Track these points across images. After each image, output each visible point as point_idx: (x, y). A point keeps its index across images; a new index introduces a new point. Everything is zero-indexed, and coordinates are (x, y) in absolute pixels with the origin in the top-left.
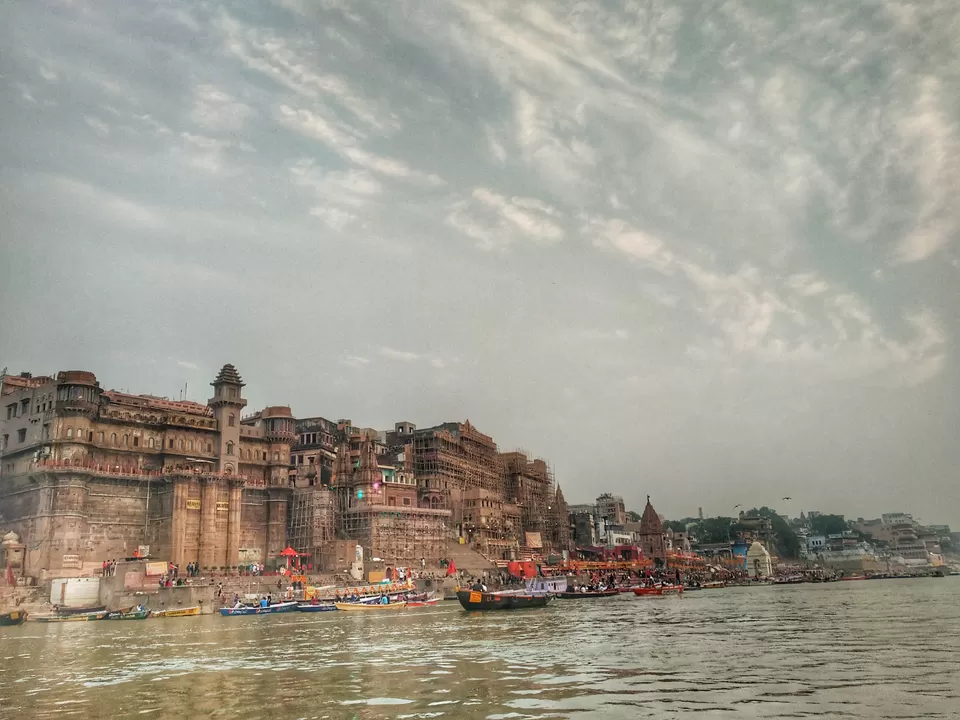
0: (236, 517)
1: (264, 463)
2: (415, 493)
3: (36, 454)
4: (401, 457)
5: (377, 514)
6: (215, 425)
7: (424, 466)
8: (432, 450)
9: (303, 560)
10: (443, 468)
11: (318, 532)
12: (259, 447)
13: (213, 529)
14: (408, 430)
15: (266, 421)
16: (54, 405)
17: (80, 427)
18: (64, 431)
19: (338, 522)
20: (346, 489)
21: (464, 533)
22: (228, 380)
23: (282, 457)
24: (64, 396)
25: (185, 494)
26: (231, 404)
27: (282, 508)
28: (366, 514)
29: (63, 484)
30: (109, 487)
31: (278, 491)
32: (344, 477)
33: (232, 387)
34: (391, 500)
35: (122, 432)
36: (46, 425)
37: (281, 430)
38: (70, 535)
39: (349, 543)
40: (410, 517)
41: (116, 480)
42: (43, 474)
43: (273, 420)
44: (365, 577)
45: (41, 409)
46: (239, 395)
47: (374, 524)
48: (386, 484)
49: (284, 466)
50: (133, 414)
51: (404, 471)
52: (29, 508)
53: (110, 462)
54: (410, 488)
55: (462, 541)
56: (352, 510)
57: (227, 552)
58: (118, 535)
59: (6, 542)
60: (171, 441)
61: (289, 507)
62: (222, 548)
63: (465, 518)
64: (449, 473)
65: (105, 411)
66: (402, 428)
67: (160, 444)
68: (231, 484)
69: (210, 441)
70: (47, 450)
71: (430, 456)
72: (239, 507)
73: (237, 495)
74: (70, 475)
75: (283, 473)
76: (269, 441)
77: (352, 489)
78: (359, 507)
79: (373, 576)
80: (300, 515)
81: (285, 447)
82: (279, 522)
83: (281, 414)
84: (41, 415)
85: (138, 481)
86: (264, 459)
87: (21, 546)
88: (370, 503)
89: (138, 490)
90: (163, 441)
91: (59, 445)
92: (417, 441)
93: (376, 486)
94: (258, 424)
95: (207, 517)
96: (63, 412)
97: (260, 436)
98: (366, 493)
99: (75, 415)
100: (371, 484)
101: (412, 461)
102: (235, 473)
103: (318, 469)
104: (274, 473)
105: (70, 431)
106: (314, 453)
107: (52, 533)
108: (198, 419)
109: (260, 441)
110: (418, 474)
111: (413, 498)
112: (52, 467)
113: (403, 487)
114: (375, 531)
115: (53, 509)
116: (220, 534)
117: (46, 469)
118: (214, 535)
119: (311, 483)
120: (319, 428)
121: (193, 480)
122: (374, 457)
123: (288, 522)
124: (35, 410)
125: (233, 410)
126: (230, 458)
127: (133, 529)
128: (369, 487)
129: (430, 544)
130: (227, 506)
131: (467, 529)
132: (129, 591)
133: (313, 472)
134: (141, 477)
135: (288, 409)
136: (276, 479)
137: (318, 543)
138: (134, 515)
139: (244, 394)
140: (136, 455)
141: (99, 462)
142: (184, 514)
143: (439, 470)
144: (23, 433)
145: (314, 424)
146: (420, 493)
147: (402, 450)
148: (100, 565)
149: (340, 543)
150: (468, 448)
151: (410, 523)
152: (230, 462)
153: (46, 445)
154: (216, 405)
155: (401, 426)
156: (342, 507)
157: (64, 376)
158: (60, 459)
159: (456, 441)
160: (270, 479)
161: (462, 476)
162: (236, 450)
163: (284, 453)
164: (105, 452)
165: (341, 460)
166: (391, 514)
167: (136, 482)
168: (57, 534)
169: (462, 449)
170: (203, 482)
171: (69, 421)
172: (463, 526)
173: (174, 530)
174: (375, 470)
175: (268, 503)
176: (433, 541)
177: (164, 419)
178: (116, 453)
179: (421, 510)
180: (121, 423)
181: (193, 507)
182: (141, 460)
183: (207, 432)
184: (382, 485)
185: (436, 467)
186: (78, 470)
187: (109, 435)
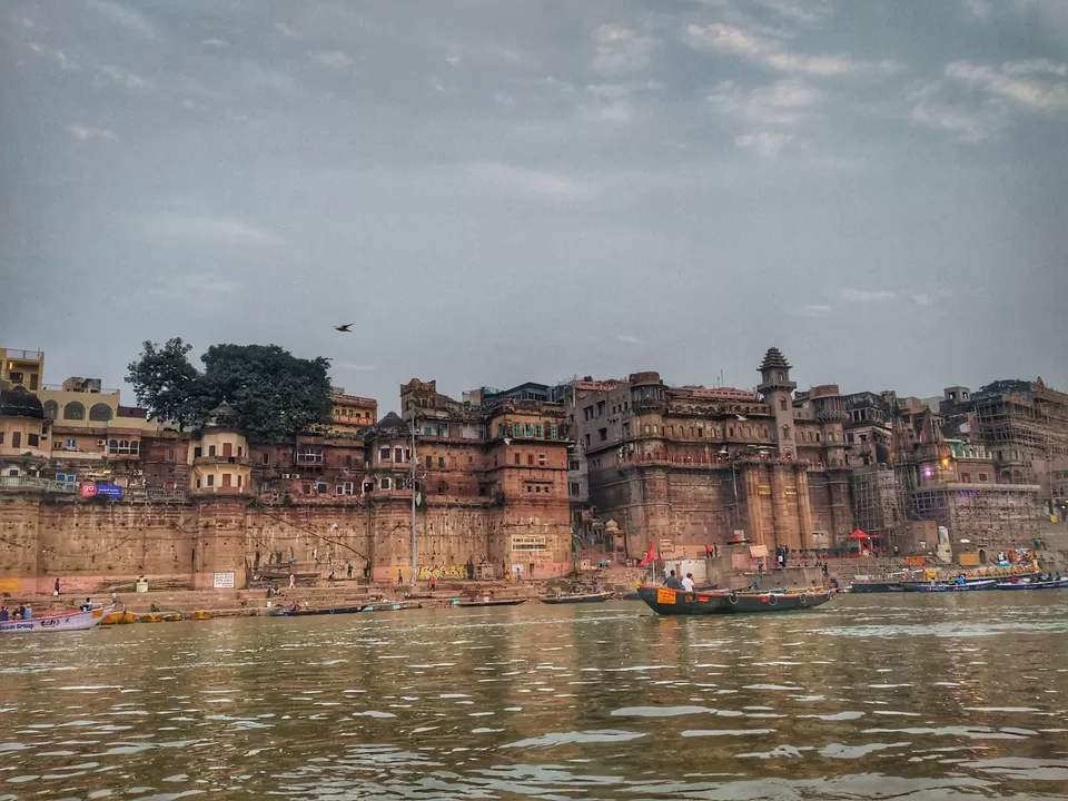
0: (806, 501)
1: (819, 445)
2: (991, 467)
3: (621, 451)
4: (964, 428)
5: (952, 492)
6: (767, 410)
7: (993, 436)
8: (1002, 417)
9: (876, 542)
10: (1019, 436)
11: (888, 513)
12: (811, 429)
13: (786, 513)
14: (961, 395)
15: (814, 401)
16: (630, 405)
17: (654, 423)
18: (642, 429)
19: (908, 502)
20: (910, 467)
21: (1055, 510)
22: (774, 364)
23: (837, 437)
24: (638, 396)
25: (757, 482)
26: (782, 388)
27: (843, 489)
28: (940, 492)
29: (649, 475)
30: (684, 477)
31: (837, 472)
32: (904, 455)
33: (780, 370)
34: (965, 476)
35: (687, 425)
36: (626, 424)
37: (830, 410)
38: (662, 522)
39: (927, 524)
40: (992, 495)
41: (690, 469)
42: (632, 468)
43: (822, 400)
44: (954, 559)
45: (617, 410)
46: (786, 377)
47: (952, 504)
48: (957, 460)
49: (839, 447)
50: (694, 407)
51: (972, 443)
52: (623, 498)
53: (681, 453)
54: (984, 462)
55: (1054, 518)
56: (922, 489)
57: (802, 535)
58: (698, 521)
59: (609, 529)
60: (731, 430)
61: (851, 489)
62: (796, 531)
63: (1055, 493)
64: (1027, 442)
65: (671, 406)
66: (953, 394)
67: (721, 434)
68: (796, 469)
69: (765, 427)
70: (632, 446)
71: (1002, 424)
72: (807, 491)
73: (803, 479)
74: (654, 467)
75: (840, 454)
76: (821, 422)
77: (917, 467)
78: (929, 486)
79: (965, 558)
80: (864, 496)
81: (838, 427)
82: (842, 504)
83: (831, 392)
84: (618, 415)
85: (708, 470)
86: (818, 440)
87: (621, 532)
88: (940, 480)
89: (708, 478)
90: (724, 430)
91: (640, 441)
92: (981, 408)
93: (945, 462)
94: (806, 405)
95: (779, 501)
96: (640, 412)
97: (811, 418)
98: (936, 470)
99: (650, 413)
100: (940, 460)
101: (979, 432)
102: (794, 457)
103: (872, 448)
104: (831, 455)
105: (647, 428)
106: (865, 430)
107: (647, 520)
108: (751, 406)
109: (811, 423)
110: (988, 446)
111: (990, 472)
112: (638, 461)
113: (975, 461)
114: (953, 511)
115: (644, 498)
116: (792, 517)
117: (633, 462)
118: (788, 519)
119: (866, 462)
120: (866, 404)
121: (761, 467)
122: (938, 431)
123: (852, 503)
124: (611, 412)
125: (784, 394)
126: (787, 442)
127: (710, 515)
128: (937, 463)
129: (1018, 525)
130: (795, 490)
131: (1059, 506)
132: (738, 572)
133: (866, 450)
134: (711, 466)
135: (836, 387)
136: (834, 460)
137: (888, 525)
138: (709, 502)
139: (792, 376)
140: (703, 445)
141: (672, 452)
142: (758, 500)
143: (1015, 440)
144: (603, 432)
145: (861, 400)
146: (997, 468)
147: (965, 420)
148: (703, 548)
149: (916, 525)
150: (1046, 411)
151: (992, 501)
152: (787, 446)
153: (631, 442)
154: (766, 390)
155: (952, 392)
156: (909, 487)
157: (635, 378)
158: (643, 453)
159: (1030, 404)
160: (826, 460)
161: (1042, 444)
162: (792, 433)
163: (837, 433)
164: (677, 444)
165: (898, 436)
166: (968, 492)
167: (705, 471)
168: (651, 522)
169: (1038, 414)
170: (770, 468)
171: (645, 418)
172: (1054, 502)
173: (750, 515)
174: (942, 445)
175: (829, 485)
176: (1024, 520)
177: (720, 408)
178: (686, 445)
179: (1001, 486)
180: (685, 417)
181: (764, 493)
182: (707, 450)
183: (761, 418)
184: (952, 460)
185: (1008, 436)
186: (659, 462)
187: (678, 428)
